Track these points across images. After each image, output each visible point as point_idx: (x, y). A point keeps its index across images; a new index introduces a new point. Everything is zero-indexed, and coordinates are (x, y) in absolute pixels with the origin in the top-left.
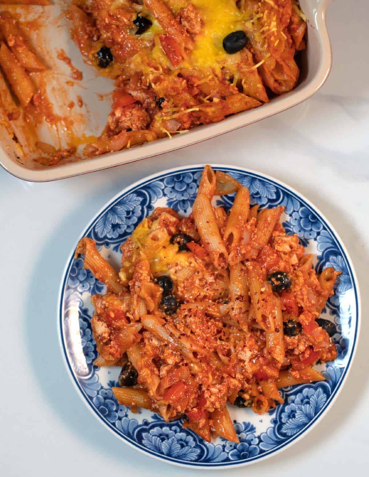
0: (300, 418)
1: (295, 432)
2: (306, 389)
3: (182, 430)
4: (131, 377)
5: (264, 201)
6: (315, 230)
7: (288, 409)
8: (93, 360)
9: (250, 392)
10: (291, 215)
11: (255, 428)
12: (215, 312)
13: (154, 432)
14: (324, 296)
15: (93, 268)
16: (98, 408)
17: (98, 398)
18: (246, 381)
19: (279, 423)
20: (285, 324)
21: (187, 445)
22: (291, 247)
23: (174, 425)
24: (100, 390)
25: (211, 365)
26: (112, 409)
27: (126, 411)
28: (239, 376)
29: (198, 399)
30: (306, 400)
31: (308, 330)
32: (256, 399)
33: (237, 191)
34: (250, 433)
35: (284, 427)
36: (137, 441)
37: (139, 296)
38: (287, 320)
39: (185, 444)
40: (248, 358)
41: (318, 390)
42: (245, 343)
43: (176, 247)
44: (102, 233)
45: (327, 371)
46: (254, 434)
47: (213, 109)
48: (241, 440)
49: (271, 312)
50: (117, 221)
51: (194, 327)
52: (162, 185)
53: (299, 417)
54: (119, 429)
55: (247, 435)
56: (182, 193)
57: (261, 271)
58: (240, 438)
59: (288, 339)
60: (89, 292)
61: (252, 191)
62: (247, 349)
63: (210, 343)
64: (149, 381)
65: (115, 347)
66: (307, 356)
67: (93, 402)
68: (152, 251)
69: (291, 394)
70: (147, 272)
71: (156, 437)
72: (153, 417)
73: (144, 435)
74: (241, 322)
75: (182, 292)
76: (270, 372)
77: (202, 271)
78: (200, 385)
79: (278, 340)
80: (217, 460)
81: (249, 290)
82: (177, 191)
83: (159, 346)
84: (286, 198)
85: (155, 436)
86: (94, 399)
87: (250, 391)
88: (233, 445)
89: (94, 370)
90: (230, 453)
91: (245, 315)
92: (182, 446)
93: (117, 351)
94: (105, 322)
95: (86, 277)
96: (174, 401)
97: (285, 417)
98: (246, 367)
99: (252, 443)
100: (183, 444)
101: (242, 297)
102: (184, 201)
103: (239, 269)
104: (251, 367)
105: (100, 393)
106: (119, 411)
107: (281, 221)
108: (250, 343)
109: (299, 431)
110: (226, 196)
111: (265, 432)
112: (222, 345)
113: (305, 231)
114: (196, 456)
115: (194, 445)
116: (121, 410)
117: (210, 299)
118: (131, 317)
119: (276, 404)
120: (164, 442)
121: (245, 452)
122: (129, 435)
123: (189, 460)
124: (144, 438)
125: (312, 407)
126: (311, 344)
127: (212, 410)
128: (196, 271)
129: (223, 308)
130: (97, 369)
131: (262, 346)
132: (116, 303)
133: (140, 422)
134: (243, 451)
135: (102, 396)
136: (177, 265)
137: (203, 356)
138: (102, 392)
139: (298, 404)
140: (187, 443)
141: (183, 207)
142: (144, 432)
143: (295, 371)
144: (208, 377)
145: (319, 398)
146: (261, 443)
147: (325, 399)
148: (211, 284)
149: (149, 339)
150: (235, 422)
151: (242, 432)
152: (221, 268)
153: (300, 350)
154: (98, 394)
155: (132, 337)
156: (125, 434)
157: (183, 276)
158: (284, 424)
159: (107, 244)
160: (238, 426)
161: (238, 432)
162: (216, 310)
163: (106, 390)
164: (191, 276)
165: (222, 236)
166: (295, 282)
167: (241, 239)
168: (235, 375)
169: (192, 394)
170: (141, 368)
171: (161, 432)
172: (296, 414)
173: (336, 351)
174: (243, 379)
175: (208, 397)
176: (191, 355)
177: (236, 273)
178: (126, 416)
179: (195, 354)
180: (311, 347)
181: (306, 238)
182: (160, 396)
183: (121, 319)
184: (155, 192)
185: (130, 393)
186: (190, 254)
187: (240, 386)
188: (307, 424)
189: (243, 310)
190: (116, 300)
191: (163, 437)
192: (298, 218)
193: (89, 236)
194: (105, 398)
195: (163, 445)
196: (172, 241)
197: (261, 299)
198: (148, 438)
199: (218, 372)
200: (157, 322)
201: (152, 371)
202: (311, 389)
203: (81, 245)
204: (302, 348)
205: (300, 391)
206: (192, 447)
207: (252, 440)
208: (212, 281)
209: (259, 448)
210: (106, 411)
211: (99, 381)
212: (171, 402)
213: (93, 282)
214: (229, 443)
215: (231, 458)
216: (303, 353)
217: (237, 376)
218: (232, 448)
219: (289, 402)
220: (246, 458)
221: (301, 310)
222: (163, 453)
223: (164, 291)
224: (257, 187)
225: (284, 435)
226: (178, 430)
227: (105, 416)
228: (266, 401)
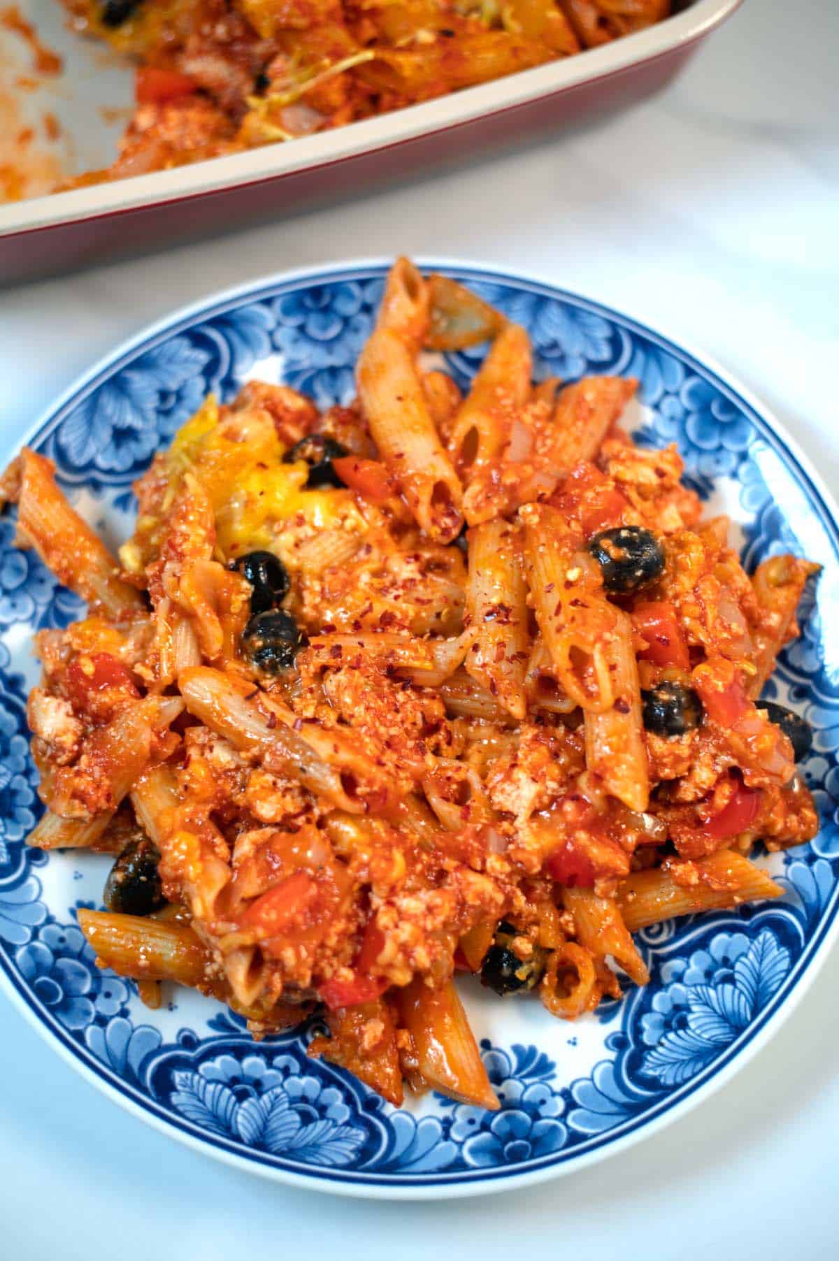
0: (702, 1027)
1: (687, 1073)
2: (722, 937)
3: (307, 1068)
4: (143, 878)
5: (576, 368)
6: (732, 447)
7: (662, 1000)
8: (28, 832)
9: (534, 931)
10: (656, 407)
11: (551, 1066)
12: (416, 658)
13: (213, 1069)
14: (769, 633)
15: (40, 536)
16: (30, 982)
17: (33, 951)
18: (519, 885)
19: (632, 1046)
20: (647, 696)
21: (323, 1117)
22: (660, 473)
23: (281, 1051)
24: (43, 925)
25: (405, 831)
26: (79, 991)
27: (124, 997)
28: (495, 863)
29: (359, 942)
30: (723, 971)
31: (724, 712)
32: (555, 959)
33: (491, 336)
34: (535, 1079)
35: (651, 1058)
36: (153, 1095)
37: (174, 606)
38: (654, 682)
39: (316, 1113)
40: (526, 803)
41: (761, 938)
42: (516, 757)
43: (300, 472)
44: (81, 452)
45: (787, 878)
46: (551, 1083)
47: (416, 59)
48: (507, 1104)
49: (599, 638)
50: (130, 419)
51: (348, 700)
52: (269, 317)
53: (699, 1027)
54: (98, 1053)
55: (526, 1087)
56: (329, 345)
57: (564, 529)
58: (501, 1096)
59: (658, 744)
60: (33, 625)
61: (540, 339)
62: (521, 775)
63: (401, 757)
64: (192, 870)
65: (91, 775)
66: (721, 801)
67: (14, 961)
68: (222, 474)
69: (673, 955)
70: (202, 532)
71: (220, 1086)
72: (212, 1024)
73: (178, 1076)
74: (503, 685)
75: (315, 607)
76: (600, 853)
77: (381, 544)
78: (366, 889)
79: (625, 737)
80: (420, 1166)
81: (529, 590)
82: (314, 341)
83: (233, 766)
84: (640, 356)
85: (218, 1082)
86: (20, 954)
87: (535, 928)
88: (479, 1119)
89: (29, 864)
90: (467, 1145)
91: (516, 666)
92: (306, 1119)
93: (98, 787)
94: (66, 700)
95: (22, 578)
96: (273, 931)
97: (653, 1026)
98: (521, 834)
99: (543, 1111)
100: (310, 1111)
101: (508, 611)
102: (333, 372)
103: (498, 533)
104: (536, 835)
105: (41, 935)
106: (101, 998)
107: (627, 424)
108: (535, 757)
109: (701, 1070)
110: (460, 354)
111: (588, 1075)
112: (441, 768)
113: (701, 451)
114: (352, 1151)
115: (346, 1117)
116: (108, 995)
117: (403, 627)
118: (149, 676)
119: (624, 988)
120: (245, 1104)
121: (518, 1142)
122: (127, 1073)
123: (328, 1162)
124: (179, 1088)
125: (741, 992)
126: (734, 762)
127: (402, 978)
128: (361, 545)
129: (447, 651)
130: (38, 863)
131: (573, 770)
132: (102, 636)
133: (170, 1037)
134: (512, 1136)
135: (48, 945)
136: (301, 521)
137: (376, 788)
138: (48, 935)
139: (695, 985)
140: (323, 1109)
141: (332, 386)
142: (180, 1070)
143: (685, 862)
144: (390, 860)
145: (765, 962)
146: (573, 1114)
147: (785, 964)
148: (409, 584)
149: (203, 747)
150: (486, 1044)
151: (509, 1077)
152: (439, 531)
153: (697, 787)
154: (35, 936)
155: (146, 738)
156: (114, 1070)
157: (318, 558)
158: (653, 1048)
159: (96, 486)
160: (495, 1060)
161: (497, 1078)
162: (422, 652)
163: (63, 927)
164: (347, 561)
165: (444, 442)
166: (675, 562)
167: (504, 445)
168: (484, 862)
169: (336, 915)
170: (171, 834)
171: (236, 1073)
172: (690, 1017)
173: (815, 809)
174: (510, 875)
175: (391, 925)
176: (333, 784)
177: (486, 547)
178: (124, 1013)
179: (349, 782)
180: (734, 774)
181: (706, 472)
182: (230, 920)
183: (114, 683)
184: (245, 339)
185: (134, 927)
186: (341, 493)
187: (500, 898)
188: (727, 1045)
189: (510, 651)
190: (105, 628)
191: (243, 1088)
192: (678, 412)
193: (42, 449)
194: (57, 954)
195: (241, 1111)
196: (288, 458)
197: (566, 602)
198: (192, 1086)
199: (428, 854)
200: (229, 688)
201: (208, 846)
202: (737, 936)
203: (12, 474)
204: (704, 775)
205: (703, 943)
206: (340, 1122)
207: (543, 1102)
208: (410, 575)
209: (567, 1126)
210: (56, 994)
211: (44, 899)
212: (261, 932)
213: (45, 596)
214: (465, 1113)
215: (469, 1159)
216: (710, 794)
217: (488, 865)
218: (476, 1127)
219: (666, 977)
220: (521, 1160)
221: (697, 654)
222: (238, 1138)
223: (254, 595)
224: (554, 327)
225: (652, 1083)
226: (295, 1067)
227: (52, 1010)
228: (589, 963)
